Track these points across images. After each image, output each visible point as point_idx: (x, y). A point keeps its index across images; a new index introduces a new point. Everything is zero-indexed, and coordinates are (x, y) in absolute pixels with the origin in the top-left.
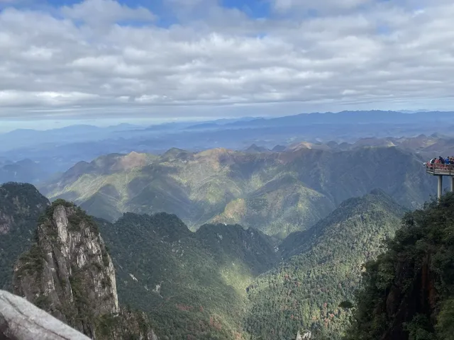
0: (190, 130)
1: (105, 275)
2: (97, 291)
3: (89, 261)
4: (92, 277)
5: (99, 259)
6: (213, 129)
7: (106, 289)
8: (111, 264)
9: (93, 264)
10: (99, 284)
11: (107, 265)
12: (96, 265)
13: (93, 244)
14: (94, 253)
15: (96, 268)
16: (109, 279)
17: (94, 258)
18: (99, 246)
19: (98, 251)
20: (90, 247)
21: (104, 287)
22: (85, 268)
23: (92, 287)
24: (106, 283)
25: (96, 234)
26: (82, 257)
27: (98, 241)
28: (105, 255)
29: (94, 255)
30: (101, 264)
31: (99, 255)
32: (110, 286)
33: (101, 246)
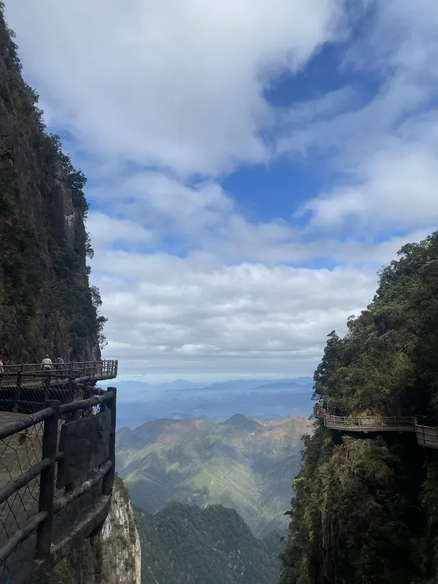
0: (260, 391)
1: (130, 554)
2: (118, 573)
3: (114, 532)
4: (115, 555)
5: (126, 532)
6: (291, 390)
7: (129, 573)
8: (138, 541)
9: (118, 537)
10: (122, 565)
11: (133, 542)
12: (122, 538)
13: (121, 512)
14: (121, 523)
15: (121, 543)
16: (133, 560)
17: (120, 530)
18: (127, 516)
19: (126, 523)
20: (117, 515)
21: (127, 570)
22: (109, 541)
23: (115, 567)
24: (130, 565)
25: (126, 501)
26: (108, 527)
27: (127, 510)
28: (132, 529)
29: (121, 526)
30: (127, 538)
31: (126, 528)
32: (134, 570)
33: (129, 516)
